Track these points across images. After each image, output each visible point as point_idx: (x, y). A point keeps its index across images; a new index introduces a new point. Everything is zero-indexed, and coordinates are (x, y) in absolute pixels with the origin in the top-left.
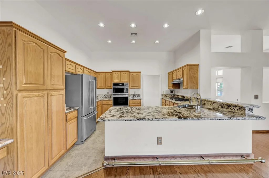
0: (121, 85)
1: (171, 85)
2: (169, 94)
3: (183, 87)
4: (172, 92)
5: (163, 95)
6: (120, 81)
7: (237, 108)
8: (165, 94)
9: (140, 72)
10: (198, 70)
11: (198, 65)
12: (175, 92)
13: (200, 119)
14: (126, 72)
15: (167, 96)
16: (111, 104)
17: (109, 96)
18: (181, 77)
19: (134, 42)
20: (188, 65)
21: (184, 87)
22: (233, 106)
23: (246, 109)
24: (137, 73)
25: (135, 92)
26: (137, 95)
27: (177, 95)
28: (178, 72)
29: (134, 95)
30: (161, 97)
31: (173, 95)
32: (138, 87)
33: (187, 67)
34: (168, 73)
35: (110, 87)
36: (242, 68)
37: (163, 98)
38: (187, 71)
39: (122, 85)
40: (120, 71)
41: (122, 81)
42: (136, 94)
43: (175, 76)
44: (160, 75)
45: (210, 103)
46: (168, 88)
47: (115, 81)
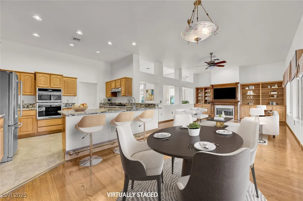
0: (50, 90)
1: (110, 94)
2: (107, 102)
3: (121, 95)
4: (109, 100)
5: (100, 104)
6: (49, 86)
7: (153, 105)
8: (103, 102)
9: (76, 78)
10: (132, 82)
11: (132, 79)
12: (112, 101)
13: (137, 110)
14: (59, 77)
15: (105, 104)
16: (34, 115)
17: (26, 106)
18: (120, 87)
19: (72, 45)
20: (125, 78)
21: (123, 95)
22: (151, 105)
23: (156, 105)
24: (72, 79)
25: (68, 101)
26: (71, 104)
27: (115, 103)
28: (116, 82)
29: (67, 104)
30: (99, 105)
31: (110, 103)
32: (73, 95)
33: (124, 79)
34: (106, 83)
35: (29, 94)
36: (155, 84)
37: (101, 106)
38: (125, 82)
39: (52, 91)
40: (50, 74)
41: (52, 86)
42: (69, 102)
43: (113, 85)
44: (97, 84)
45: (139, 105)
46: (106, 97)
47: (40, 85)
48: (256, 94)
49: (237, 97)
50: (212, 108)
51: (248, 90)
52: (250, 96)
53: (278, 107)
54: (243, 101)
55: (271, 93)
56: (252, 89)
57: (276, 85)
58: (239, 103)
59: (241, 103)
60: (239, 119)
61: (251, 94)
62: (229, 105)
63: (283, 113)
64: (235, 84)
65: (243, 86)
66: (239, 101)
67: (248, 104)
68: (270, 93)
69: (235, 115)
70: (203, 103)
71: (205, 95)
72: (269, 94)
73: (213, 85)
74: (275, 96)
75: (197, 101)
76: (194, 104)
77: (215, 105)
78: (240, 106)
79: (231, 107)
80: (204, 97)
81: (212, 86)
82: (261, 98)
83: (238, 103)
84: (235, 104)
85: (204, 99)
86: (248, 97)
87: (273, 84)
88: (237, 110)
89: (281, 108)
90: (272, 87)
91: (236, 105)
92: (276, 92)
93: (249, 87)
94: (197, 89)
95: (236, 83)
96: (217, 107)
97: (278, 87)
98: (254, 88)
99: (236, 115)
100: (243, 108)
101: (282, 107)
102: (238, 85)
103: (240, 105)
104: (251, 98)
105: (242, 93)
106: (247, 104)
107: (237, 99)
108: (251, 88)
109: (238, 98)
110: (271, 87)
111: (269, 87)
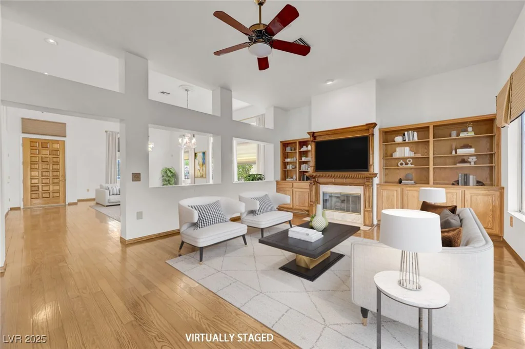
48: (419, 155)
49: (371, 163)
50: (313, 193)
51: (399, 144)
52: (405, 159)
53: (481, 190)
54: (386, 175)
55: (456, 153)
56: (411, 141)
57: (470, 129)
58: (376, 181)
59: (380, 180)
60: (375, 222)
61: (407, 155)
62: (350, 184)
63: (493, 211)
64: (365, 127)
65: (388, 135)
66: (375, 175)
67: (400, 182)
68: (454, 152)
69: (365, 211)
70: (296, 179)
71: (300, 158)
72: (451, 153)
73: (314, 133)
74: (473, 159)
75: (286, 174)
76: (277, 182)
77: (320, 184)
78: (377, 188)
79: (357, 190)
80: (297, 163)
81: (313, 135)
82: (431, 167)
83: (372, 178)
84: (367, 182)
85: (297, 169)
86: (402, 161)
87: (461, 125)
88: (369, 197)
89: (488, 195)
90: (462, 135)
91: (368, 186)
92: (470, 147)
93: (404, 135)
94: (285, 145)
95: (367, 125)
96: (324, 189)
97: (475, 134)
98: (416, 139)
99: (367, 211)
100: (385, 193)
101: (492, 192)
102: (373, 131)
103: (377, 184)
104: (409, 166)
105: (386, 154)
106: (397, 180)
107: (371, 170)
108: (409, 139)
109: (373, 165)
110: (458, 135)
111: (454, 134)
